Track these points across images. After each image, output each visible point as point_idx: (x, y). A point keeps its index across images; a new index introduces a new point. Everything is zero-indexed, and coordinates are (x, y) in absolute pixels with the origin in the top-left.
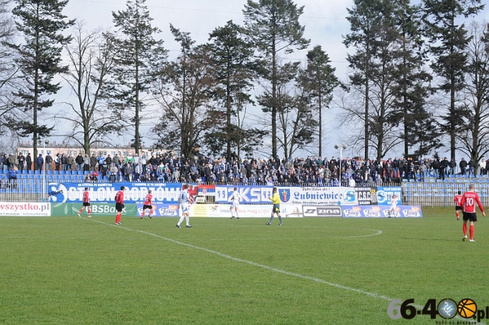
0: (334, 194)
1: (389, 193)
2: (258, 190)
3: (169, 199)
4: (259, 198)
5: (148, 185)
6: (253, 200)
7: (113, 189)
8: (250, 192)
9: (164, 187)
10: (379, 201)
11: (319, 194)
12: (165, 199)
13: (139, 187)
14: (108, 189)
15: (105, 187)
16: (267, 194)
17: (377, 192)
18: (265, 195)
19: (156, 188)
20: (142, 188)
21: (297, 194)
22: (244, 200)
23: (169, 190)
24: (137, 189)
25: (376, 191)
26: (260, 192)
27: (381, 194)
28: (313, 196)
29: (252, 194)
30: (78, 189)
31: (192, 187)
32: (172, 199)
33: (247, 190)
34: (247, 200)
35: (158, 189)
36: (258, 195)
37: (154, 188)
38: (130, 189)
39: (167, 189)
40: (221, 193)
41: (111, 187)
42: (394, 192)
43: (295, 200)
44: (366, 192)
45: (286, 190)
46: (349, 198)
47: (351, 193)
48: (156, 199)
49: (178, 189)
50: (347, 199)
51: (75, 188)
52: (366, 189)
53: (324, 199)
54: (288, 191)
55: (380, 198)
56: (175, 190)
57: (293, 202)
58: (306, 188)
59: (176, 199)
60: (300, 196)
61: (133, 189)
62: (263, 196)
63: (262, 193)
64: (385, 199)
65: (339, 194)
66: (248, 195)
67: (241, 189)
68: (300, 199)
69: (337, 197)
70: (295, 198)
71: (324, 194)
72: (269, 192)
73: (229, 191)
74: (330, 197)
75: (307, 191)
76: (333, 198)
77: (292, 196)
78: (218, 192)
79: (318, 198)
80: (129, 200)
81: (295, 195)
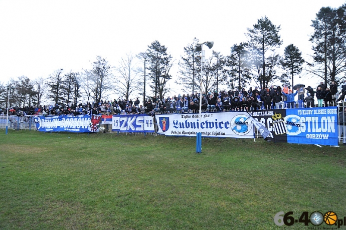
0: (218, 122)
1: (309, 119)
3: (83, 127)
6: (137, 129)
7: (58, 120)
8: (135, 120)
9: (82, 118)
10: (288, 133)
12: (81, 127)
13: (70, 118)
15: (55, 119)
16: (149, 122)
17: (286, 119)
18: (147, 123)
21: (175, 122)
22: (130, 128)
25: (284, 115)
26: (143, 121)
27: (294, 121)
28: (193, 125)
29: (137, 123)
34: (133, 129)
36: (141, 124)
40: (116, 122)
41: (57, 118)
42: (320, 116)
43: (174, 129)
44: (266, 118)
45: (166, 118)
46: (239, 127)
47: (242, 120)
50: (235, 128)
51: (43, 120)
52: (265, 114)
53: (205, 128)
55: (290, 127)
56: (87, 119)
58: (185, 115)
60: (179, 124)
61: (67, 119)
62: (146, 125)
63: (145, 122)
64: (302, 130)
65: (224, 123)
66: (134, 124)
67: (130, 119)
68: (179, 128)
69: (223, 125)
70: (174, 126)
71: (206, 122)
72: (151, 120)
73: (121, 120)
74: (213, 126)
75: (187, 119)
76: (217, 128)
77: (171, 125)
78: (114, 121)
79: (198, 128)
80: (62, 127)
81: (174, 124)
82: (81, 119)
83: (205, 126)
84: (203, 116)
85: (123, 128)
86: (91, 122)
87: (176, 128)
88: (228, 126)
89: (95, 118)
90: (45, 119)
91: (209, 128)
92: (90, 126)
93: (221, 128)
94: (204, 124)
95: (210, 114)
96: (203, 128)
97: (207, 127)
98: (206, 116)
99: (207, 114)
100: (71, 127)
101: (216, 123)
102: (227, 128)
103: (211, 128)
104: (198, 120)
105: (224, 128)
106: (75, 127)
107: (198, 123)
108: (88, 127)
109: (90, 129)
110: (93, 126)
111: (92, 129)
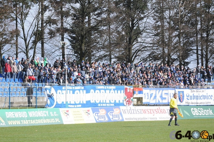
0: (208, 95)
2: (167, 92)
3: (117, 101)
4: (167, 99)
5: (105, 87)
7: (85, 91)
8: (162, 93)
9: (114, 90)
12: (115, 101)
13: (100, 90)
15: (79, 90)
19: (110, 90)
20: (102, 91)
21: (188, 95)
22: (159, 101)
24: (99, 92)
26: (168, 94)
28: (197, 97)
29: (164, 96)
32: (119, 101)
33: (160, 92)
34: (161, 101)
36: (167, 97)
38: (95, 92)
39: (116, 91)
43: (187, 101)
48: (110, 101)
49: (122, 91)
54: (183, 92)
57: (186, 103)
58: (193, 90)
59: (121, 102)
60: (189, 97)
61: (97, 91)
62: (169, 97)
65: (210, 96)
66: (161, 97)
67: (157, 92)
70: (187, 99)
71: (203, 95)
73: (151, 93)
75: (194, 93)
76: (207, 99)
77: (185, 97)
78: (145, 94)
79: (199, 99)
80: (94, 102)
81: (187, 97)
85: (152, 100)
86: (125, 95)
87: (188, 99)
89: (128, 91)
90: (62, 90)
92: (125, 100)
93: (209, 99)
95: (204, 90)
96: (201, 99)
97: (203, 99)
98: (202, 91)
100: (104, 102)
102: (211, 99)
103: (205, 99)
104: (199, 94)
107: (199, 96)
108: (123, 100)
109: (125, 103)
110: (128, 99)
111: (127, 103)
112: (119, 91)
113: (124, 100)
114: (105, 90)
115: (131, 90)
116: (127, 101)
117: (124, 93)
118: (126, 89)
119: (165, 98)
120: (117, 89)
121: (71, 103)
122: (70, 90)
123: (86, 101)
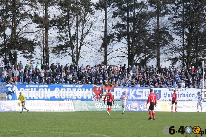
0: (189, 94)
2: (141, 90)
3: (85, 98)
4: (141, 96)
5: (72, 86)
6: (138, 98)
7: (49, 89)
8: (136, 92)
9: (82, 88)
11: (179, 94)
12: (83, 97)
13: (66, 88)
14: (46, 89)
15: (44, 88)
19: (77, 88)
20: (68, 89)
21: (165, 93)
22: (132, 98)
23: (85, 90)
24: (64, 89)
26: (142, 92)
29: (138, 94)
30: (26, 89)
31: (99, 87)
32: (87, 97)
33: (134, 90)
34: (134, 98)
35: (78, 90)
36: (141, 94)
37: (75, 89)
38: (60, 90)
39: (84, 89)
40: (118, 92)
41: (47, 88)
43: (164, 98)
45: (159, 90)
48: (77, 97)
49: (91, 89)
50: (197, 97)
51: (23, 89)
53: (182, 97)
54: (160, 91)
56: (89, 90)
57: (163, 100)
58: (171, 89)
59: (89, 98)
60: (167, 95)
61: (62, 89)
62: (144, 95)
63: (144, 93)
65: (192, 94)
66: (135, 94)
68: (167, 97)
69: (191, 96)
70: (165, 96)
71: (183, 93)
72: (148, 92)
73: (123, 91)
74: (186, 96)
75: (172, 91)
76: (188, 97)
77: (162, 95)
78: (116, 92)
79: (178, 97)
80: (59, 98)
81: (165, 94)
82: (81, 90)
83: (182, 96)
84: (181, 90)
86: (93, 93)
87: (166, 97)
88: (193, 96)
89: (97, 89)
90: (25, 88)
91: (184, 97)
93: (190, 97)
94: (182, 95)
95: (185, 89)
96: (181, 97)
97: (183, 97)
98: (182, 90)
99: (183, 89)
100: (70, 98)
101: (188, 94)
102: (193, 97)
103: (185, 97)
104: (178, 93)
105: (191, 97)
106: (75, 98)
107: (178, 94)
108: (91, 97)
109: (93, 99)
110: (96, 96)
111: (96, 99)
112: (87, 90)
113: (93, 97)
114: (72, 88)
115: (100, 88)
116: (96, 98)
117: (93, 91)
118: (95, 87)
119: (140, 96)
120: (85, 88)
121: (34, 98)
122: (33, 88)
123: (50, 97)
